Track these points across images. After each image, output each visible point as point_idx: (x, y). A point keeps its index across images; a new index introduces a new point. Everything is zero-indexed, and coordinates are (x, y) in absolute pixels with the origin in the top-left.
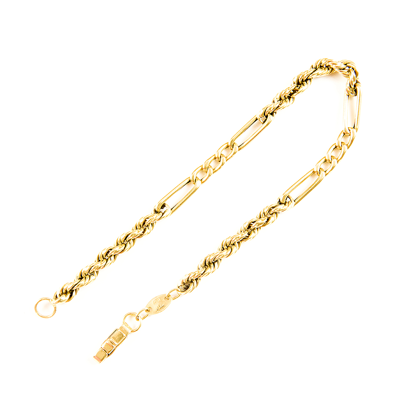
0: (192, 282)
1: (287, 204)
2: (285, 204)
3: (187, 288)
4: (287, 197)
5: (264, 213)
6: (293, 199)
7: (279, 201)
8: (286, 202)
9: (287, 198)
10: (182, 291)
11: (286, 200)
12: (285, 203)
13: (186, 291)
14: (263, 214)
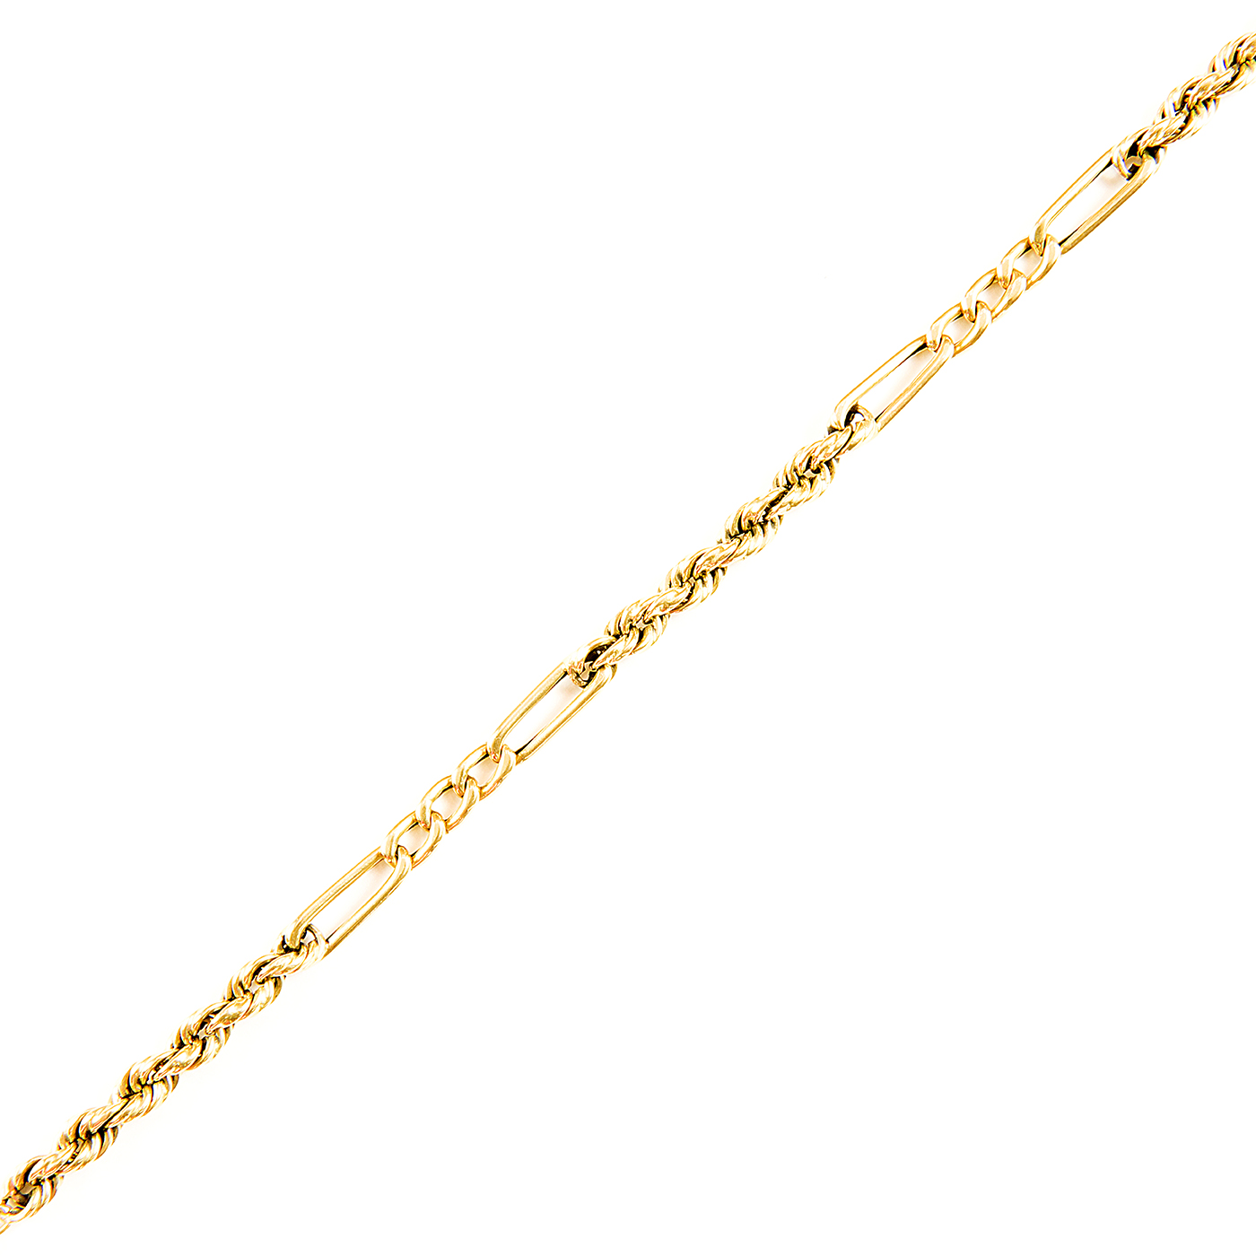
0: (38, 1183)
1: (304, 950)
2: (297, 951)
3: (24, 1201)
4: (307, 929)
5: (241, 984)
6: (322, 935)
7: (284, 943)
8: (301, 944)
9: (305, 934)
10: (11, 1213)
11: (303, 937)
12: (300, 948)
13: (22, 1209)
14: (239, 988)
